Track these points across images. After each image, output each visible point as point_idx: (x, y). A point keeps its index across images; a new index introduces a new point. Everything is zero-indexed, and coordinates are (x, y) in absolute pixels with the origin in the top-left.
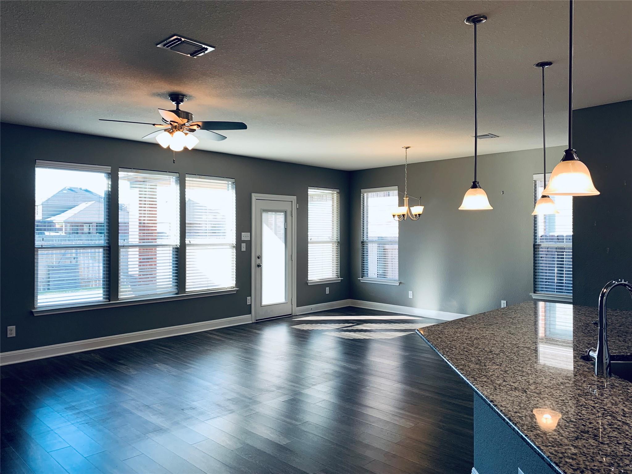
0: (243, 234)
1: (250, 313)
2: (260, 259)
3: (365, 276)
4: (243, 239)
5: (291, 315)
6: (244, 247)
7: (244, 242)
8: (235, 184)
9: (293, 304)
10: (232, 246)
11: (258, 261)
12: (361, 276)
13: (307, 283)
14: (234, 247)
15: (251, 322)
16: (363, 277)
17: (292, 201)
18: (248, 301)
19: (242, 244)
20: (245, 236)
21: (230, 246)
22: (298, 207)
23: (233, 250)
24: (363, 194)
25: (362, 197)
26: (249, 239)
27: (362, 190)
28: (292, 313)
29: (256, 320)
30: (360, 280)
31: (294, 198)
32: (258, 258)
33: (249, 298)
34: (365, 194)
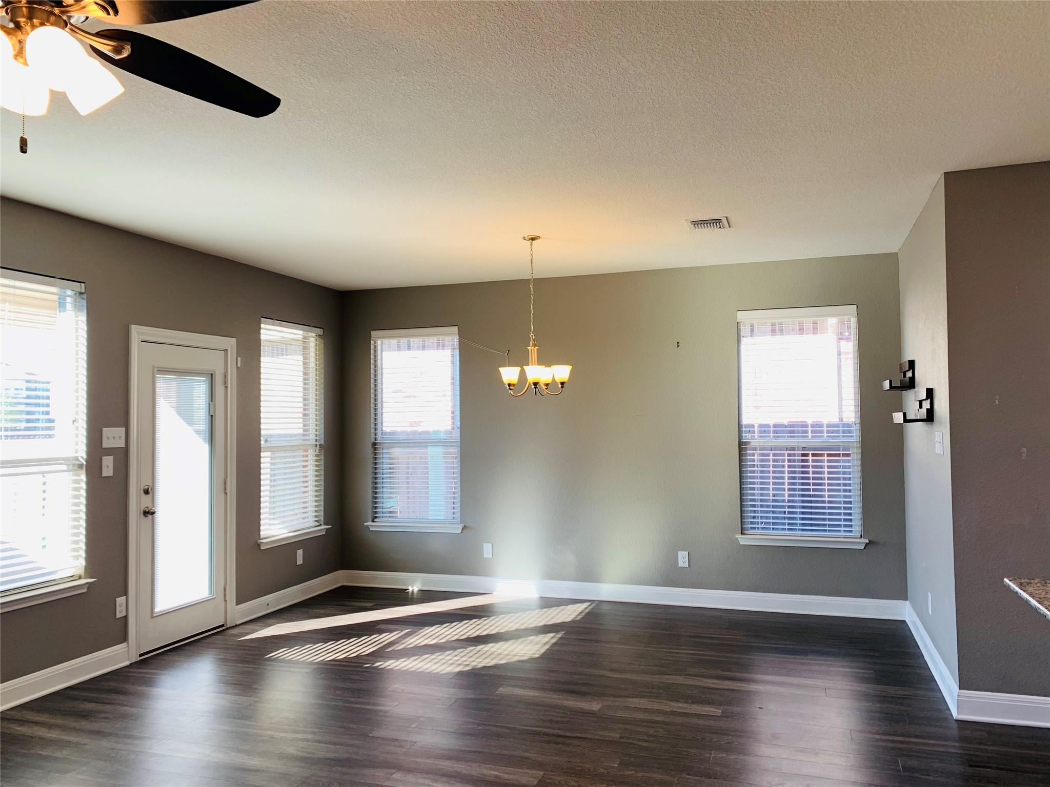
0: (107, 432)
1: (124, 638)
2: (149, 496)
3: (380, 517)
4: (106, 444)
5: (222, 626)
6: (108, 466)
7: (109, 451)
8: (85, 296)
9: (228, 599)
10: (74, 465)
11: (146, 501)
12: (370, 519)
13: (259, 545)
14: (81, 466)
15: (127, 663)
16: (376, 520)
17: (226, 350)
18: (118, 609)
19: (104, 458)
20: (113, 437)
21: (68, 465)
22: (239, 365)
23: (79, 476)
24: (375, 342)
25: (372, 347)
26: (124, 446)
27: (373, 333)
28: (226, 622)
29: (141, 655)
30: (368, 526)
31: (230, 343)
32: (147, 492)
33: (121, 600)
34: (379, 342)
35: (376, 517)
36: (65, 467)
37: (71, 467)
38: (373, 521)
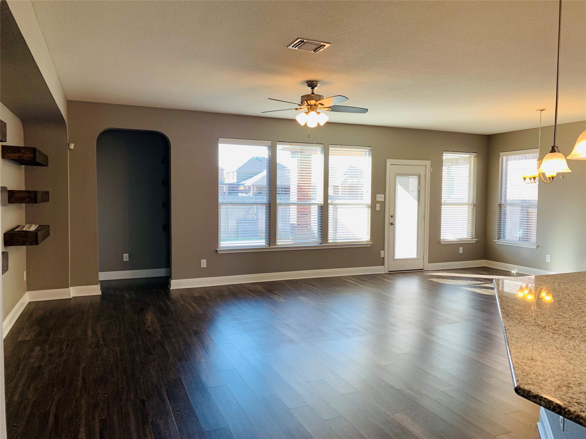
0: (378, 195)
1: (383, 265)
2: (393, 218)
3: (502, 238)
4: (378, 199)
5: (422, 269)
6: (378, 207)
7: (378, 202)
8: (371, 151)
9: (425, 260)
10: (368, 206)
11: (391, 220)
12: (497, 239)
13: (440, 242)
14: (369, 206)
15: (384, 273)
16: (499, 239)
17: (426, 166)
18: (381, 254)
19: (377, 204)
20: (380, 198)
21: (366, 206)
22: (432, 171)
23: (369, 209)
24: (502, 158)
25: (500, 160)
26: (383, 200)
27: (501, 153)
28: (424, 268)
29: (389, 272)
30: (495, 241)
31: (428, 163)
32: (392, 217)
33: (382, 252)
34: (504, 158)
35: (500, 238)
36: (365, 206)
37: (367, 207)
38: (498, 240)
